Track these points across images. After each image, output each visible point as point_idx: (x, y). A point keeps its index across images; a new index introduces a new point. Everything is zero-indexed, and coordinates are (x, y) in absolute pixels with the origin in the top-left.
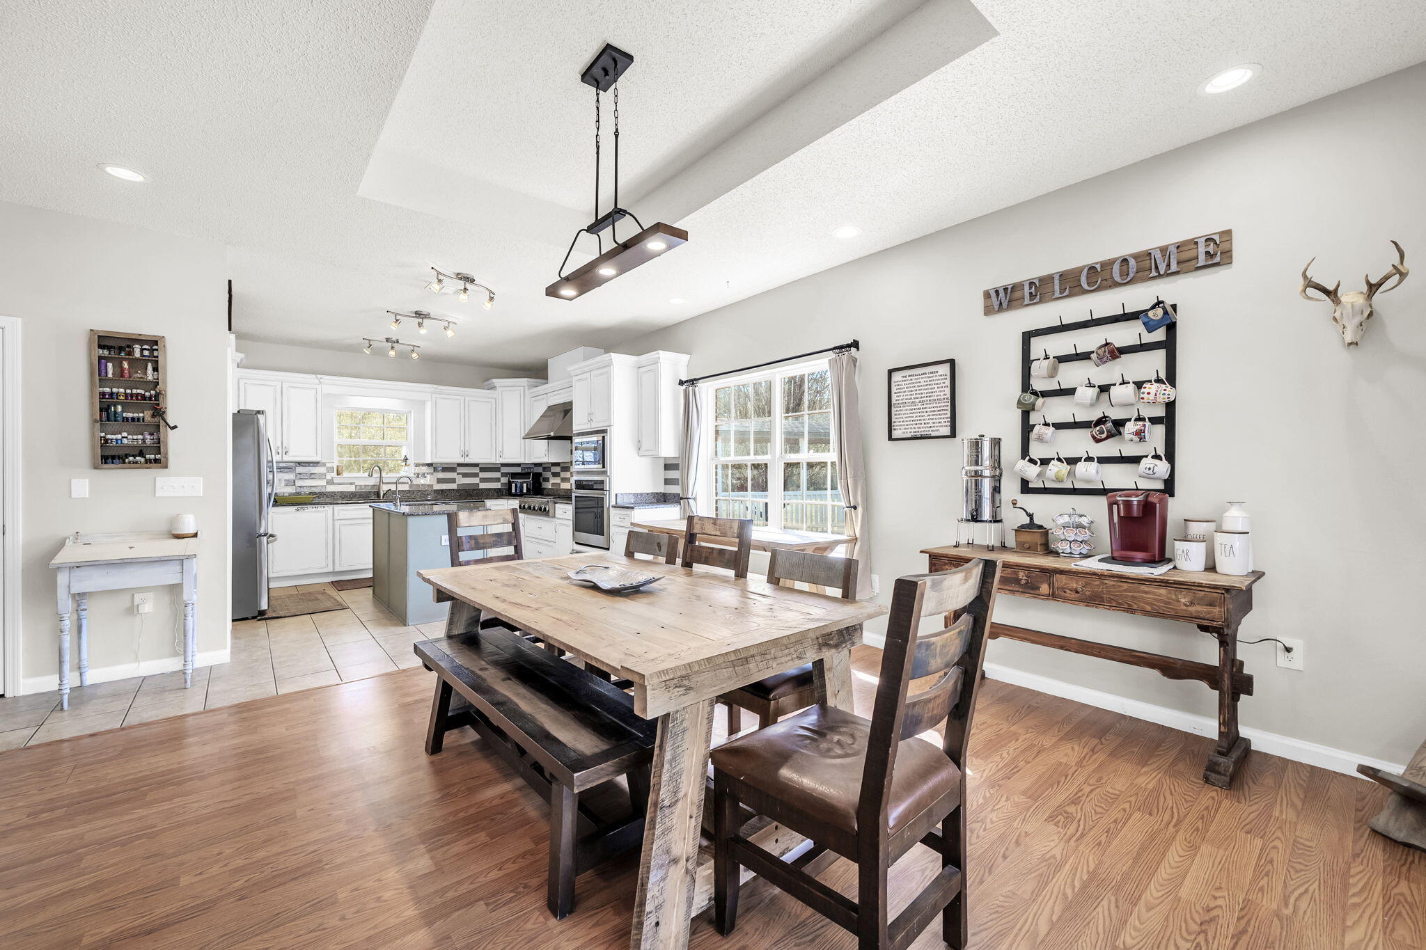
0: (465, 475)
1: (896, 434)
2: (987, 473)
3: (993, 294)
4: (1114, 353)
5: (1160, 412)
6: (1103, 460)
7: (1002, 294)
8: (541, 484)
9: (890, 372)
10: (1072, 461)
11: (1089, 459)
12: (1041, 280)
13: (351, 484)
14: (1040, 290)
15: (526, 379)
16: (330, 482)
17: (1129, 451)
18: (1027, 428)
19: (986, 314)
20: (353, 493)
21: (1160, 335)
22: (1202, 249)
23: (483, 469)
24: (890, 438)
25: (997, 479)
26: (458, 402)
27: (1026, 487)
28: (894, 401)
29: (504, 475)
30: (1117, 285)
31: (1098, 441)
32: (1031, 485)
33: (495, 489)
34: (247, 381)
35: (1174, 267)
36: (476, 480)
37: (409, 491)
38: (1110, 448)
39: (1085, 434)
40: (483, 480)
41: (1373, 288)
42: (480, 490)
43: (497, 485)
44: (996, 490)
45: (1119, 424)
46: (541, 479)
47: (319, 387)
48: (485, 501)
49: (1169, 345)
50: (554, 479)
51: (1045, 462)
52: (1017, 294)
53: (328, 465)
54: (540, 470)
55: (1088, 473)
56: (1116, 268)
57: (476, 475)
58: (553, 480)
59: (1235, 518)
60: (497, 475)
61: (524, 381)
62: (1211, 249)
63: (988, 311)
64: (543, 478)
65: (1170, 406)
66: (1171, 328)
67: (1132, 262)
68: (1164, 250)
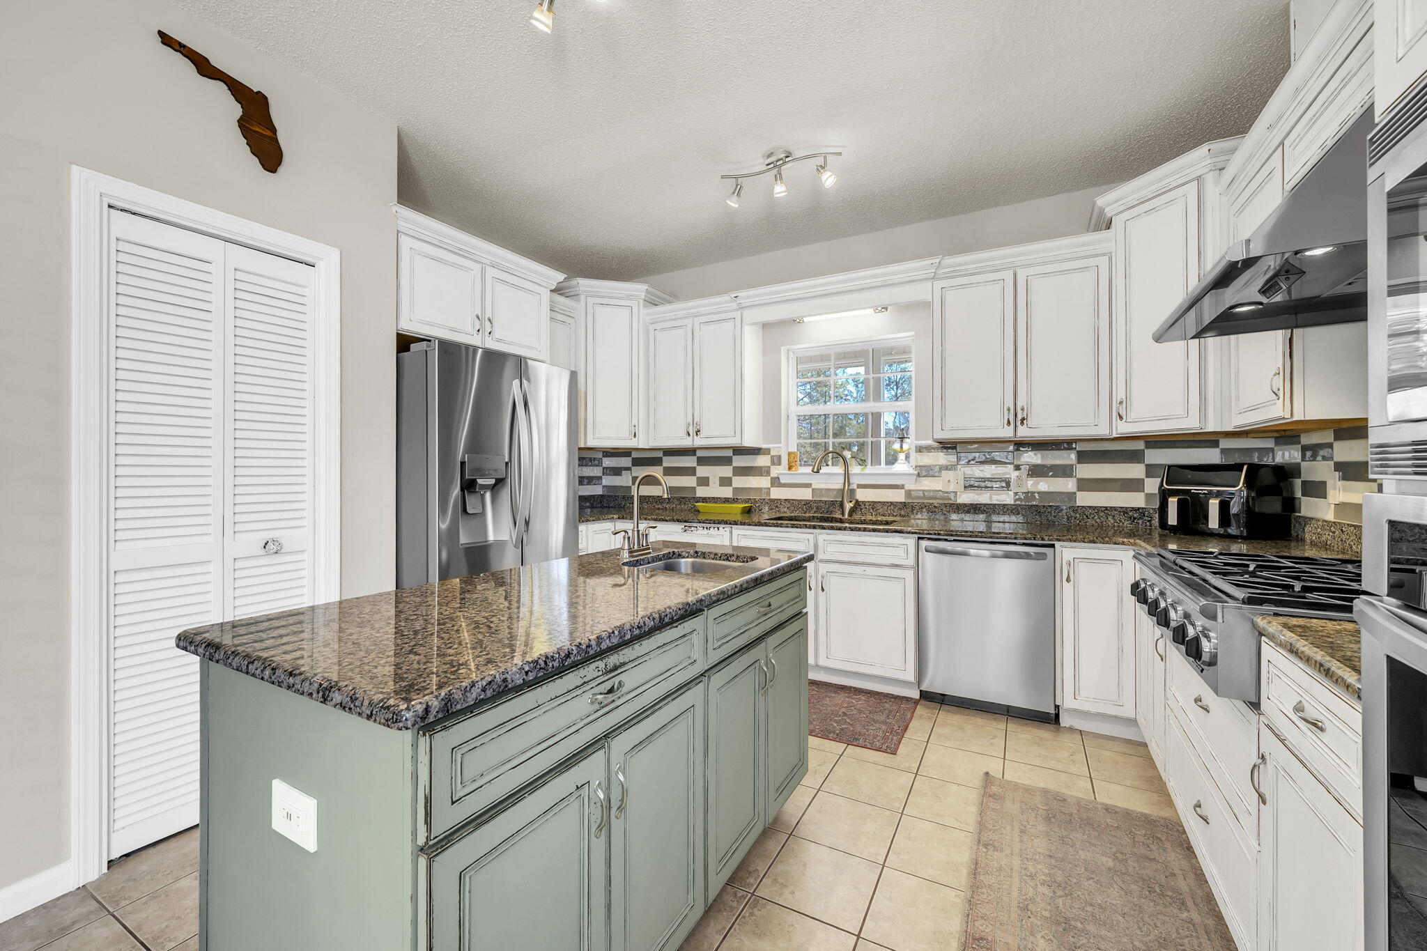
0: (1037, 471)
8: (1291, 505)
13: (808, 485)
15: (1202, 150)
16: (776, 482)
20: (807, 503)
23: (1084, 457)
26: (1000, 285)
29: (1151, 470)
33: (1124, 511)
34: (655, 326)
36: (1069, 485)
37: (904, 505)
40: (1087, 485)
42: (1075, 509)
43: (1136, 500)
46: (1298, 483)
47: (737, 314)
48: (1057, 544)
50: (1345, 490)
53: (773, 453)
54: (1286, 455)
57: (1065, 471)
58: (1340, 492)
60: (1135, 471)
61: (1198, 159)
64: (1305, 484)
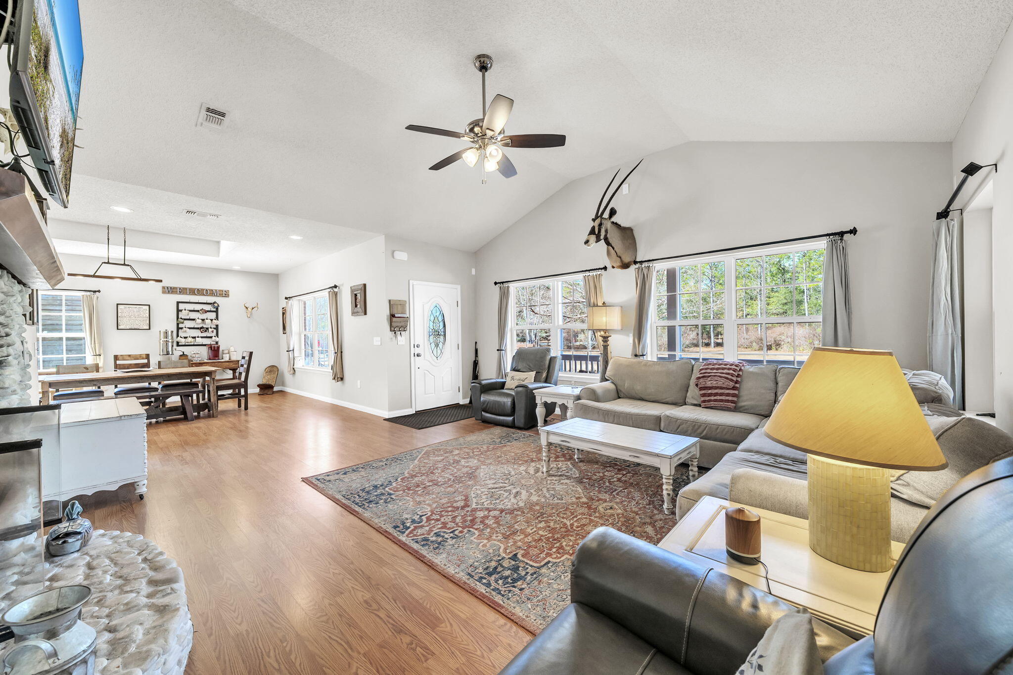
1: (119, 327)
2: (170, 341)
3: (166, 288)
4: (206, 312)
5: (215, 327)
6: (202, 337)
7: (169, 289)
9: (117, 304)
10: (194, 338)
11: (198, 337)
12: (183, 288)
14: (183, 291)
17: (209, 335)
18: (178, 329)
19: (163, 293)
21: (215, 310)
22: (224, 293)
24: (118, 329)
25: (173, 342)
27: (178, 345)
28: (119, 315)
30: (204, 295)
31: (202, 332)
32: (180, 344)
35: (218, 295)
38: (204, 334)
39: (198, 330)
41: (253, 308)
44: (173, 346)
45: (207, 329)
49: (217, 312)
51: (185, 338)
52: (174, 290)
55: (199, 341)
56: (205, 291)
59: (232, 349)
62: (226, 293)
63: (164, 292)
65: (217, 326)
66: (217, 309)
67: (208, 291)
68: (216, 290)
